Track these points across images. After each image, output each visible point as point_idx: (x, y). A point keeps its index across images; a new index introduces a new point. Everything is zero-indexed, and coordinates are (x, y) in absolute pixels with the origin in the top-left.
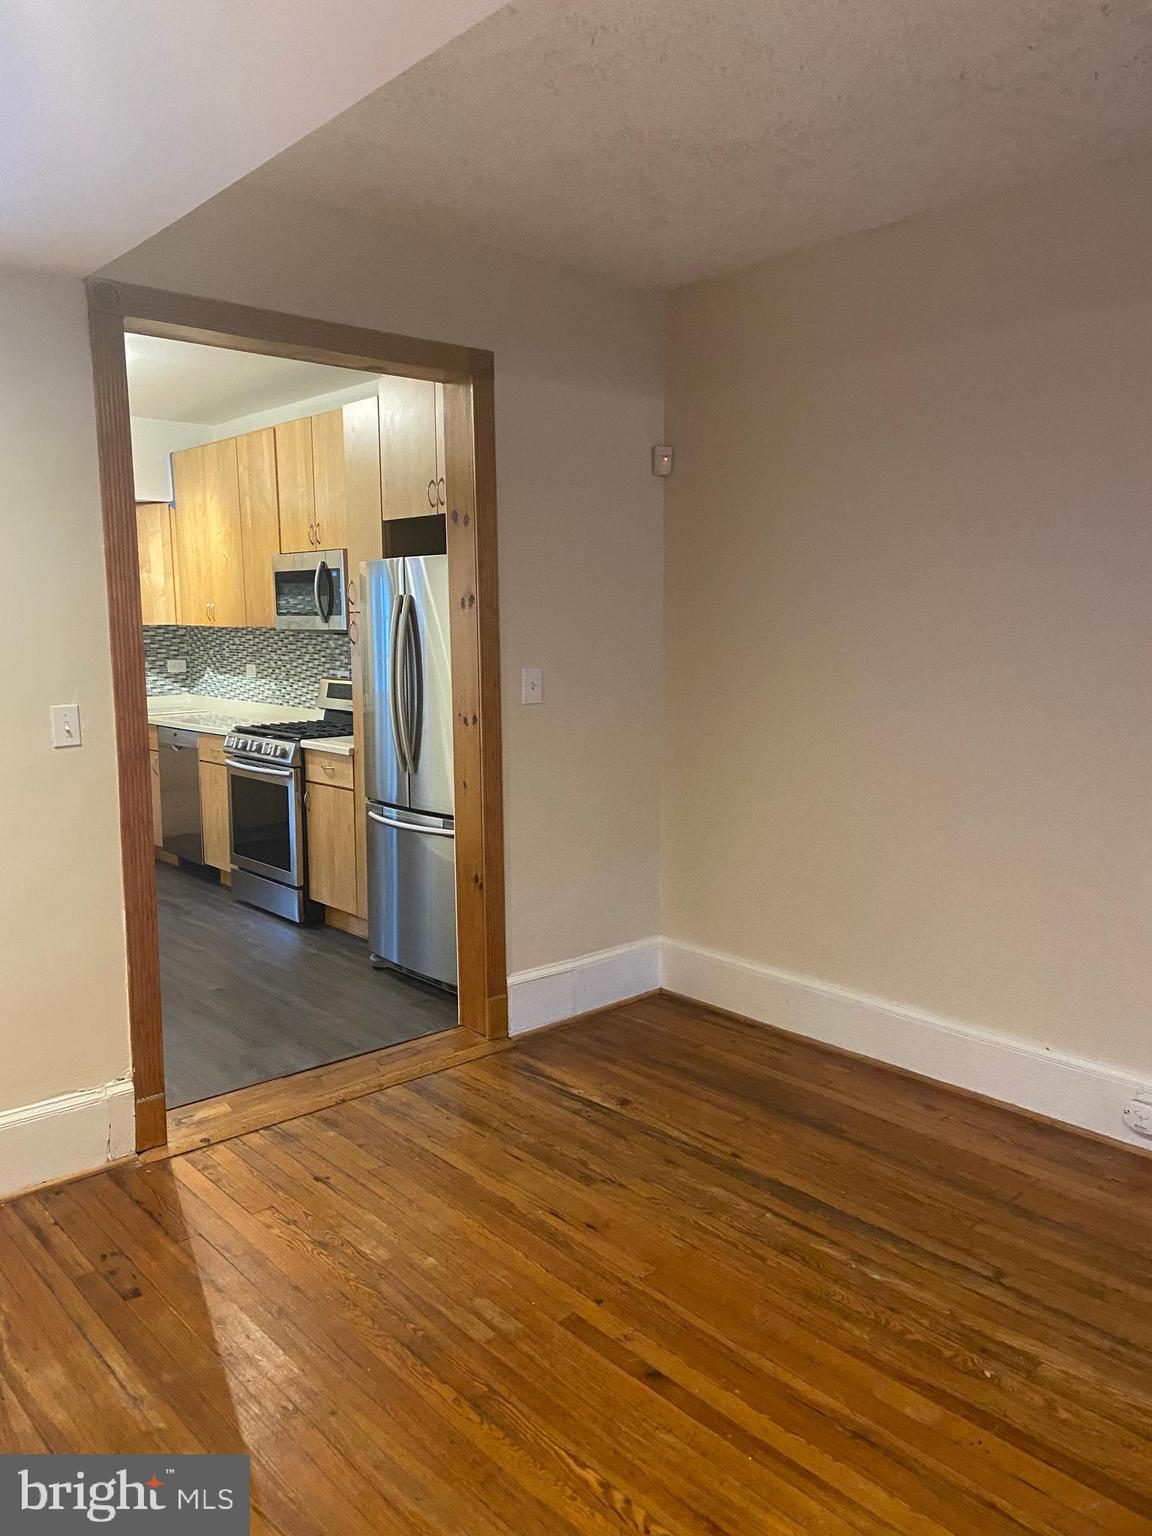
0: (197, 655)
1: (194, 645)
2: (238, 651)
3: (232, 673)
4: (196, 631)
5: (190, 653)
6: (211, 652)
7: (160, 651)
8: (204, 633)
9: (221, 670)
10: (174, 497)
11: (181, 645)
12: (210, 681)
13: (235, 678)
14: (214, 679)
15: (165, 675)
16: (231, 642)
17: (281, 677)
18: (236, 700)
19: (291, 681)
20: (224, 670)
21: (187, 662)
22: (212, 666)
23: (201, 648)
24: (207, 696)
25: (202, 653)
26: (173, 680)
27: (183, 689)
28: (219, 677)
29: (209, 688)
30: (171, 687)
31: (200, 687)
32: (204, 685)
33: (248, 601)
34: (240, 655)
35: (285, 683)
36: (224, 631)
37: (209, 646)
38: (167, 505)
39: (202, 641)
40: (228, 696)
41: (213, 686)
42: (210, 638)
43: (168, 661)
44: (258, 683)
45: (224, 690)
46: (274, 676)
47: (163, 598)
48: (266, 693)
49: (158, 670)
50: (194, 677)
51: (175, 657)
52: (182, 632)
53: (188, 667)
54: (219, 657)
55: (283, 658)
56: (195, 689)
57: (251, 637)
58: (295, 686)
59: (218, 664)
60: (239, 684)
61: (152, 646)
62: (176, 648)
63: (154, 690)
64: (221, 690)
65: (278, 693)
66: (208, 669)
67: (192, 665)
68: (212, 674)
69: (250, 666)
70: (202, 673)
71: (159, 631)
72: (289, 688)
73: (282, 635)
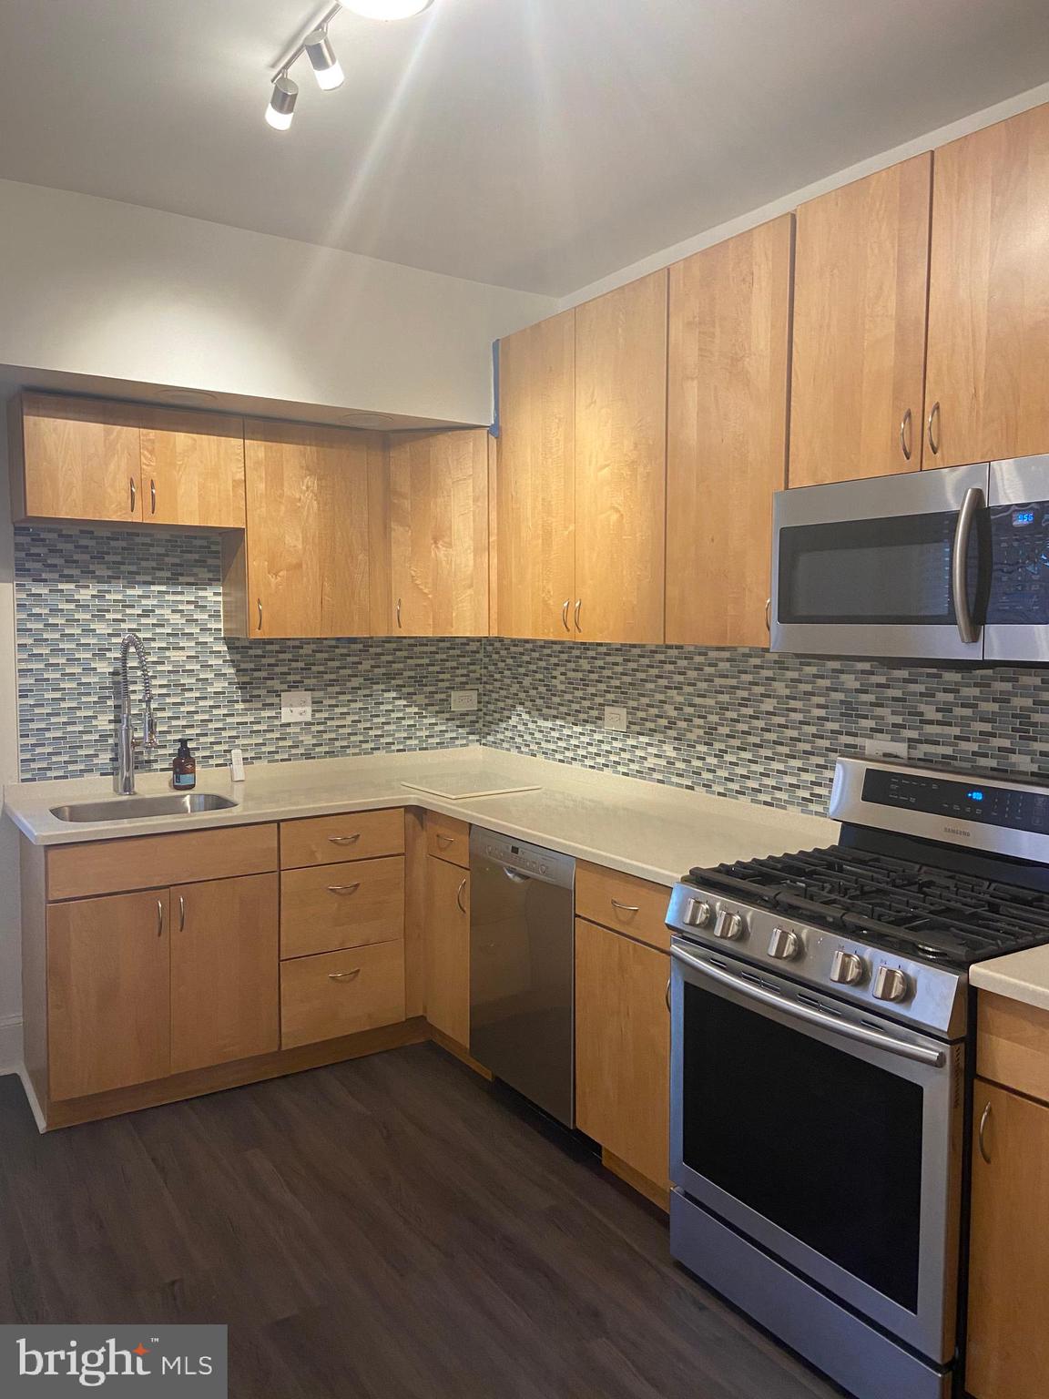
0: (498, 684)
1: (492, 668)
2: (585, 683)
3: (571, 719)
4: (497, 645)
5: (484, 679)
6: (527, 681)
7: (441, 676)
8: (513, 649)
9: (545, 711)
10: (497, 419)
11: (472, 667)
12: (521, 728)
13: (578, 729)
14: (531, 725)
15: (447, 716)
16: (572, 665)
17: (692, 736)
18: (576, 765)
19: (718, 746)
20: (554, 712)
21: (479, 695)
22: (529, 704)
23: (507, 673)
24: (514, 752)
25: (507, 681)
26: (458, 723)
27: (471, 737)
28: (541, 722)
29: (518, 740)
30: (454, 735)
31: (500, 736)
32: (509, 734)
33: (673, 591)
34: (591, 690)
35: (702, 748)
36: (557, 648)
37: (522, 670)
38: (485, 432)
39: (510, 661)
40: (558, 756)
41: (527, 737)
42: (526, 658)
43: (453, 693)
44: (631, 742)
45: (552, 746)
46: (672, 733)
47: (470, 592)
48: (651, 762)
49: (437, 708)
50: (489, 718)
51: (462, 686)
52: (473, 646)
53: (479, 702)
54: (543, 689)
55: (697, 701)
56: (490, 738)
57: (619, 659)
58: (728, 758)
59: (539, 702)
60: (585, 739)
61: (431, 669)
62: (465, 672)
63: (430, 740)
64: (544, 745)
65: (680, 765)
66: (519, 708)
67: (486, 699)
68: (525, 716)
69: (617, 710)
70: (506, 713)
71: (441, 644)
72: (712, 761)
73: (698, 659)
